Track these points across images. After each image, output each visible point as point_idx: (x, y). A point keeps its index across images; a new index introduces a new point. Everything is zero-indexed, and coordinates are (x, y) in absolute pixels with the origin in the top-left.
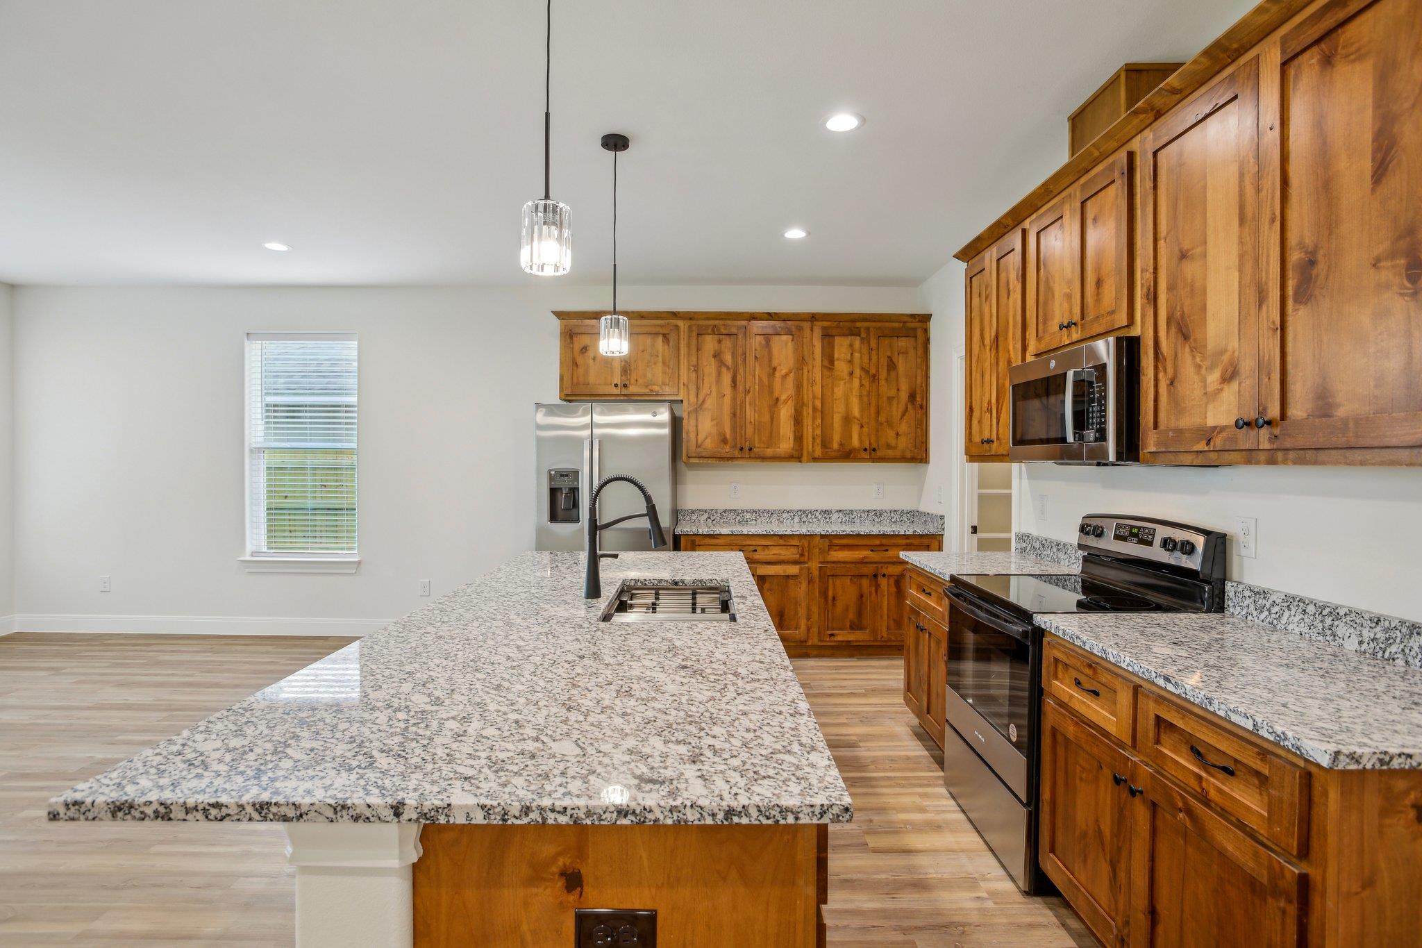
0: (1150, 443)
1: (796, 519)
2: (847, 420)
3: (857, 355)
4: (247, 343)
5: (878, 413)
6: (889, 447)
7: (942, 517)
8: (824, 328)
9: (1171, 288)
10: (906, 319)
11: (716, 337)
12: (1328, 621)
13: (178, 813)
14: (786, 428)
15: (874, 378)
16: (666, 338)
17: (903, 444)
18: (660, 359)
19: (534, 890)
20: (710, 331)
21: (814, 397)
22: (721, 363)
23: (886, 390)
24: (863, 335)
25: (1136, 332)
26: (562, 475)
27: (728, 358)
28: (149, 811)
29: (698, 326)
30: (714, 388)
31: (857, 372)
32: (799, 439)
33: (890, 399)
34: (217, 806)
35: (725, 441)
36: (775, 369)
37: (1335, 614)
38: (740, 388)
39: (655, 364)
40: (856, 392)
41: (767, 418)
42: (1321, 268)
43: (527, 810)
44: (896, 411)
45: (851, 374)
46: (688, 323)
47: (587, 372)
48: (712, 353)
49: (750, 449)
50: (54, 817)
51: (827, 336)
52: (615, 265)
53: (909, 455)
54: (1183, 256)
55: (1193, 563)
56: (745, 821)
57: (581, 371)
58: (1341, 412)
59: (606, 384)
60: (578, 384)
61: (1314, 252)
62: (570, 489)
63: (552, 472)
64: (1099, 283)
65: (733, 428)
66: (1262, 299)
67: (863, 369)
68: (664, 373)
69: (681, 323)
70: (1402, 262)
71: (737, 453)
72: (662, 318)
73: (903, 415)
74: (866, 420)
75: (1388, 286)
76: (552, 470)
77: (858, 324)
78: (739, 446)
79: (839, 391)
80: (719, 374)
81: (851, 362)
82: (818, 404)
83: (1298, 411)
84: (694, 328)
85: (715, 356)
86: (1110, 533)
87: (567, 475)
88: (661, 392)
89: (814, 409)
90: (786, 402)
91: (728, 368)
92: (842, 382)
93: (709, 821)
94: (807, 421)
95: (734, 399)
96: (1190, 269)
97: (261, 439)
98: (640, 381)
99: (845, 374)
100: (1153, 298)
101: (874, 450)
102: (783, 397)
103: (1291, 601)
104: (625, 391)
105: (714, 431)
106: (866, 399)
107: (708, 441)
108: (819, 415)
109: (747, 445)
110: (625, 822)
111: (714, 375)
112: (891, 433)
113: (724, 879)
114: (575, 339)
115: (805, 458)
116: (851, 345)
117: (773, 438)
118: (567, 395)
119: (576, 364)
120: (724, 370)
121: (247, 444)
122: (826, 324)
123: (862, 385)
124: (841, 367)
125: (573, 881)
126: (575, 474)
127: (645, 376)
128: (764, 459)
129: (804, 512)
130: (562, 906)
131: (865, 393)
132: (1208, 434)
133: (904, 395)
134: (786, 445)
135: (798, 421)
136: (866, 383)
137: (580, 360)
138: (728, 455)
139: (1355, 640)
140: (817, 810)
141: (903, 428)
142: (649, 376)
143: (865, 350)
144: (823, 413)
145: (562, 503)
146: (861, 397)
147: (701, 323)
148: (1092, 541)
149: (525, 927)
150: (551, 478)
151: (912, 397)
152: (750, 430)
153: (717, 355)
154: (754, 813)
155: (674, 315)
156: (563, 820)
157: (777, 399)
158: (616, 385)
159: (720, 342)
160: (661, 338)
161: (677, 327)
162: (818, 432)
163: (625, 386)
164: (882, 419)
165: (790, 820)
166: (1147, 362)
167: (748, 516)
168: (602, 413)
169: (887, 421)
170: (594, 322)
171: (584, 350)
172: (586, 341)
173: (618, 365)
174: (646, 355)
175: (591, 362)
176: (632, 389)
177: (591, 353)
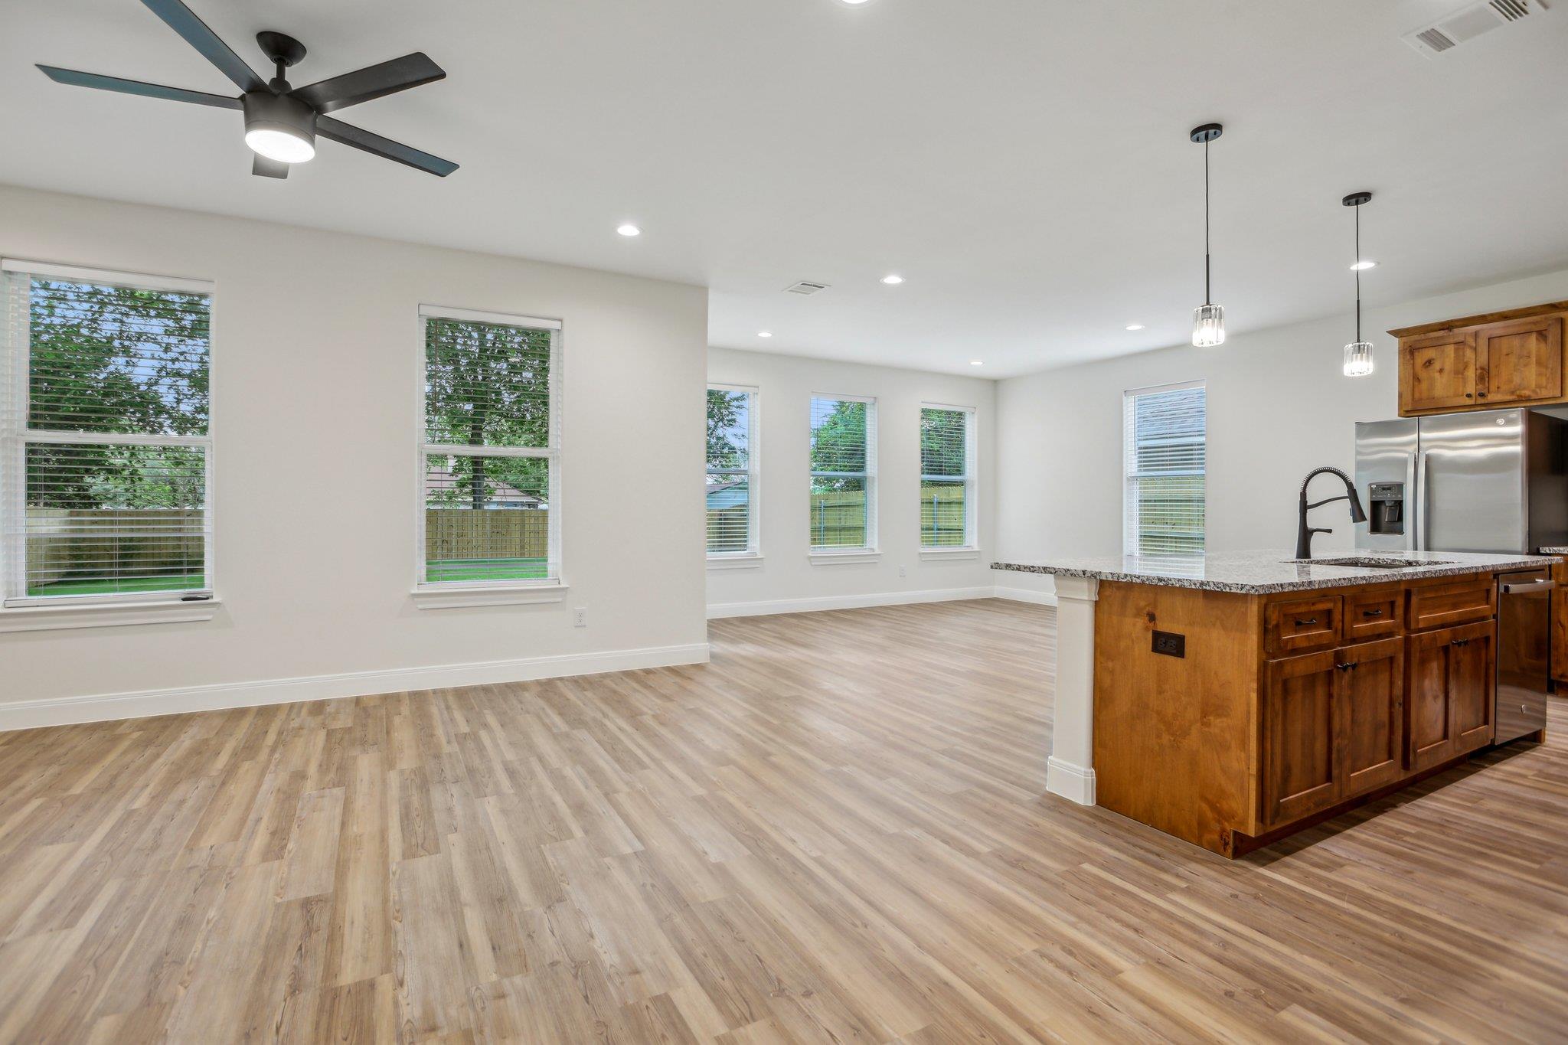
4: (1124, 398)
13: (1022, 569)
16: (1543, 334)
18: (1534, 359)
19: (1137, 620)
26: (1384, 489)
28: (1015, 567)
34: (1033, 567)
39: (1523, 366)
43: (1126, 576)
47: (1431, 387)
50: (992, 567)
52: (1358, 301)
56: (1208, 588)
57: (1424, 385)
59: (1456, 395)
60: (1421, 399)
62: (1396, 502)
63: (1374, 486)
68: (1540, 374)
72: (1535, 314)
76: (1373, 484)
87: (1389, 489)
88: (1534, 396)
93: (1193, 587)
97: (1136, 470)
98: (1504, 388)
104: (1481, 401)
110: (1161, 584)
113: (1214, 625)
114: (1416, 354)
118: (1407, 411)
119: (1418, 380)
121: (1124, 474)
125: (1152, 617)
126: (1400, 487)
127: (1510, 381)
130: (1147, 629)
137: (1423, 374)
140: (1240, 587)
142: (1517, 380)
145: (1386, 517)
149: (1133, 635)
150: (1372, 491)
154: (1212, 585)
156: (1139, 581)
158: (1469, 396)
160: (1534, 337)
161: (1555, 321)
163: (1482, 395)
165: (1228, 590)
168: (1432, 427)
170: (1441, 333)
171: (1429, 363)
172: (1430, 353)
173: (1471, 374)
174: (1513, 359)
175: (1437, 375)
176: (1491, 398)
177: (1437, 366)
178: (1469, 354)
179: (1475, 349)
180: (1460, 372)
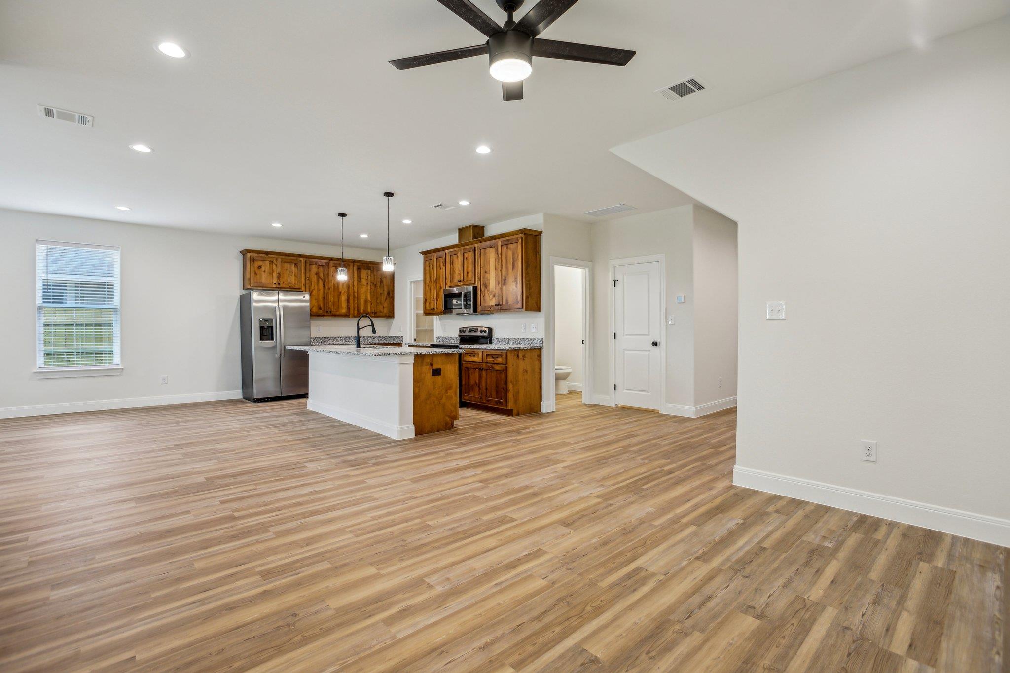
0: (480, 309)
1: (344, 340)
2: (366, 301)
3: (370, 277)
4: (37, 245)
5: (377, 299)
6: (381, 312)
7: (402, 337)
8: (358, 266)
9: (483, 278)
11: (317, 266)
12: (508, 341)
14: (344, 304)
15: (375, 286)
16: (296, 265)
17: (386, 311)
18: (294, 274)
20: (314, 263)
21: (354, 292)
22: (319, 277)
23: (379, 291)
24: (372, 270)
25: (476, 285)
26: (265, 321)
27: (321, 275)
29: (310, 261)
30: (316, 288)
31: (370, 283)
32: (348, 308)
33: (381, 294)
35: (320, 308)
37: (509, 339)
38: (327, 287)
39: (292, 275)
40: (369, 291)
41: (336, 300)
42: (507, 281)
44: (383, 298)
45: (368, 284)
46: (305, 259)
47: (262, 278)
48: (315, 272)
49: (331, 312)
51: (359, 269)
53: (387, 315)
54: (486, 272)
55: (485, 334)
57: (258, 276)
58: (509, 303)
59: (269, 283)
61: (506, 278)
64: (468, 273)
65: (324, 304)
66: (498, 282)
67: (371, 282)
68: (295, 279)
69: (302, 259)
71: (326, 314)
72: (295, 257)
73: (385, 301)
74: (373, 301)
75: (514, 285)
76: (259, 319)
77: (370, 265)
78: (326, 310)
79: (364, 290)
80: (318, 281)
81: (367, 279)
82: (356, 295)
83: (504, 303)
84: (308, 262)
85: (316, 274)
86: (467, 331)
88: (300, 288)
89: (354, 297)
90: (344, 293)
91: (322, 279)
92: (364, 287)
94: (351, 301)
95: (324, 292)
96: (487, 275)
98: (285, 283)
99: (365, 284)
100: (480, 279)
101: (376, 313)
102: (343, 292)
103: (502, 339)
104: (278, 287)
105: (316, 304)
106: (373, 293)
107: (314, 308)
108: (356, 299)
109: (329, 310)
111: (316, 281)
112: (381, 307)
114: (256, 263)
115: (351, 316)
116: (367, 273)
117: (339, 307)
118: (252, 286)
119: (256, 273)
120: (320, 280)
122: (359, 264)
123: (371, 288)
124: (364, 281)
126: (273, 320)
127: (287, 280)
128: (335, 316)
129: (347, 337)
131: (372, 291)
132: (491, 307)
133: (386, 293)
134: (344, 310)
135: (348, 301)
136: (372, 287)
137: (257, 271)
138: (322, 314)
139: (511, 343)
141: (386, 305)
142: (289, 280)
143: (373, 275)
144: (358, 298)
145: (266, 333)
146: (371, 293)
147: (311, 260)
148: (463, 334)
150: (260, 322)
151: (389, 294)
152: (330, 304)
153: (317, 274)
155: (300, 256)
157: (341, 293)
158: (275, 284)
159: (318, 268)
160: (294, 265)
161: (301, 261)
162: (356, 306)
163: (279, 284)
164: (378, 301)
166: (479, 292)
167: (325, 339)
168: (282, 296)
169: (380, 302)
170: (264, 255)
171: (260, 267)
172: (260, 263)
173: (275, 275)
174: (288, 272)
175: (263, 273)
176: (281, 286)
177: (263, 269)
178: (274, 267)
179: (276, 265)
180: (271, 273)
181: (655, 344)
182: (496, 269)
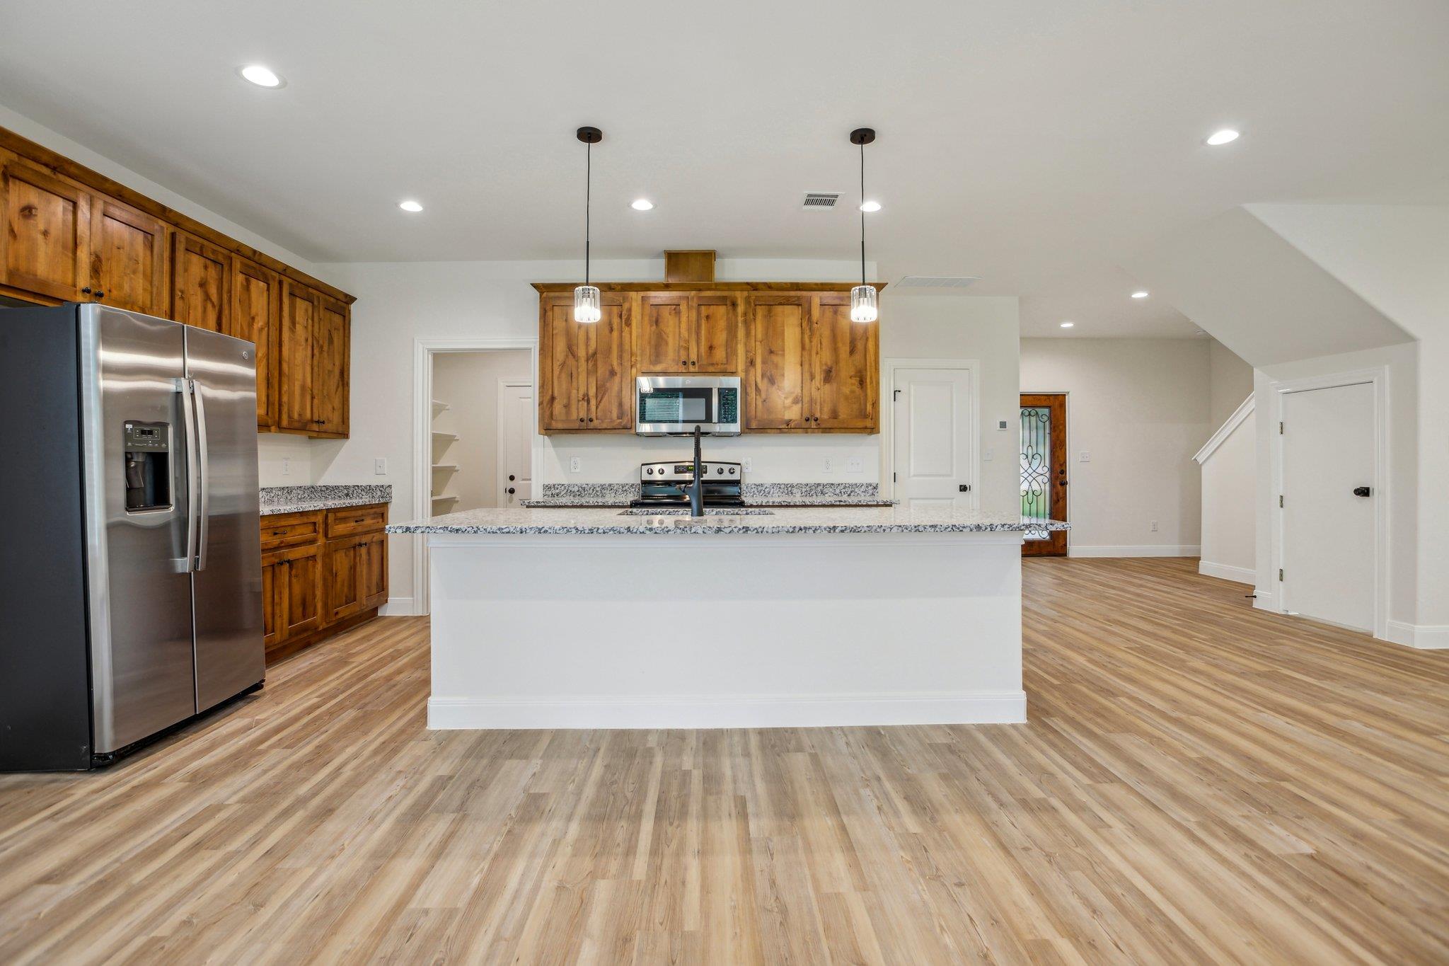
0: (752, 425)
2: (303, 389)
3: (310, 322)
5: (322, 385)
7: (385, 488)
8: (289, 285)
10: (341, 297)
11: (202, 260)
12: (790, 489)
16: (149, 238)
18: (141, 268)
20: (197, 250)
21: (282, 360)
22: (207, 297)
23: (327, 362)
24: (315, 303)
25: (742, 376)
26: (143, 433)
27: (213, 291)
29: (188, 237)
31: (310, 340)
32: (271, 404)
33: (329, 373)
36: (253, 318)
37: (792, 486)
39: (135, 272)
40: (309, 360)
42: (833, 374)
44: (333, 384)
45: (306, 340)
46: (175, 228)
48: (198, 280)
51: (280, 288)
52: (588, 242)
53: (339, 430)
54: (771, 352)
55: (734, 477)
58: (839, 415)
61: (831, 368)
64: (711, 348)
66: (812, 377)
67: (314, 337)
68: (145, 290)
70: (858, 379)
72: (145, 209)
73: (336, 390)
74: (314, 391)
75: (854, 384)
77: (311, 290)
79: (299, 356)
80: (204, 309)
81: (307, 327)
82: (285, 368)
83: (825, 417)
84: (182, 238)
85: (201, 286)
86: (670, 471)
89: (282, 373)
91: (213, 305)
92: (301, 348)
94: (277, 385)
99: (303, 340)
100: (753, 364)
101: (323, 422)
103: (773, 485)
108: (285, 380)
111: (200, 309)
112: (330, 407)
115: (274, 427)
116: (307, 311)
120: (210, 305)
122: (290, 281)
123: (313, 355)
124: (300, 331)
126: (163, 431)
132: (787, 422)
133: (337, 371)
134: (261, 411)
135: (270, 382)
139: (800, 493)
141: (336, 403)
142: (126, 287)
143: (315, 319)
144: (289, 378)
146: (312, 366)
151: (341, 375)
153: (203, 285)
155: (162, 211)
158: (85, 291)
159: (206, 268)
160: (142, 236)
161: (163, 229)
162: (286, 399)
163: (99, 295)
164: (324, 393)
166: (750, 390)
169: (327, 395)
170: (45, 170)
171: (29, 211)
172: (30, 196)
173: (85, 257)
174: (123, 256)
175: (40, 237)
177: (38, 221)
178: (82, 226)
180: (70, 247)
181: (963, 488)
182: (803, 348)
